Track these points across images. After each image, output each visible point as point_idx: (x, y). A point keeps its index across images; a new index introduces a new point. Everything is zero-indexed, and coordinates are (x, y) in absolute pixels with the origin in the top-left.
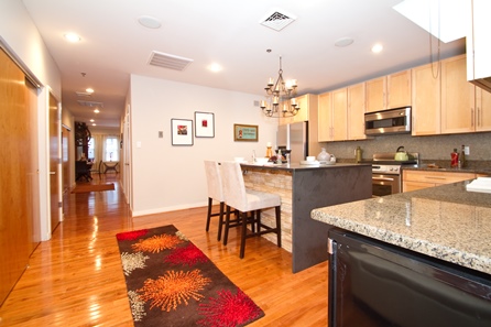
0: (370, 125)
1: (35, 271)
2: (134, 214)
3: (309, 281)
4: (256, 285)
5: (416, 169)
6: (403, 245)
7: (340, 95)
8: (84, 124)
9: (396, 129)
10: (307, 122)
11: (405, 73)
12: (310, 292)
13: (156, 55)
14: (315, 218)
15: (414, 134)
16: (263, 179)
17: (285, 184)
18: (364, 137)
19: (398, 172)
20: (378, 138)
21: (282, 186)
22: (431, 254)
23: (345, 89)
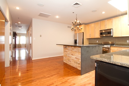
0: (101, 34)
1: (7, 75)
2: (33, 59)
3: (85, 77)
4: (71, 78)
5: (114, 47)
6: (113, 63)
7: (93, 25)
8: (15, 32)
9: (109, 35)
10: (83, 33)
11: (111, 19)
12: (86, 80)
13: (41, 13)
14: (92, 58)
15: (113, 36)
16: (72, 49)
17: (78, 50)
18: (100, 37)
19: (109, 47)
20: (103, 38)
21: (77, 51)
22: (120, 65)
23: (94, 23)
